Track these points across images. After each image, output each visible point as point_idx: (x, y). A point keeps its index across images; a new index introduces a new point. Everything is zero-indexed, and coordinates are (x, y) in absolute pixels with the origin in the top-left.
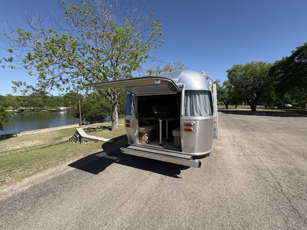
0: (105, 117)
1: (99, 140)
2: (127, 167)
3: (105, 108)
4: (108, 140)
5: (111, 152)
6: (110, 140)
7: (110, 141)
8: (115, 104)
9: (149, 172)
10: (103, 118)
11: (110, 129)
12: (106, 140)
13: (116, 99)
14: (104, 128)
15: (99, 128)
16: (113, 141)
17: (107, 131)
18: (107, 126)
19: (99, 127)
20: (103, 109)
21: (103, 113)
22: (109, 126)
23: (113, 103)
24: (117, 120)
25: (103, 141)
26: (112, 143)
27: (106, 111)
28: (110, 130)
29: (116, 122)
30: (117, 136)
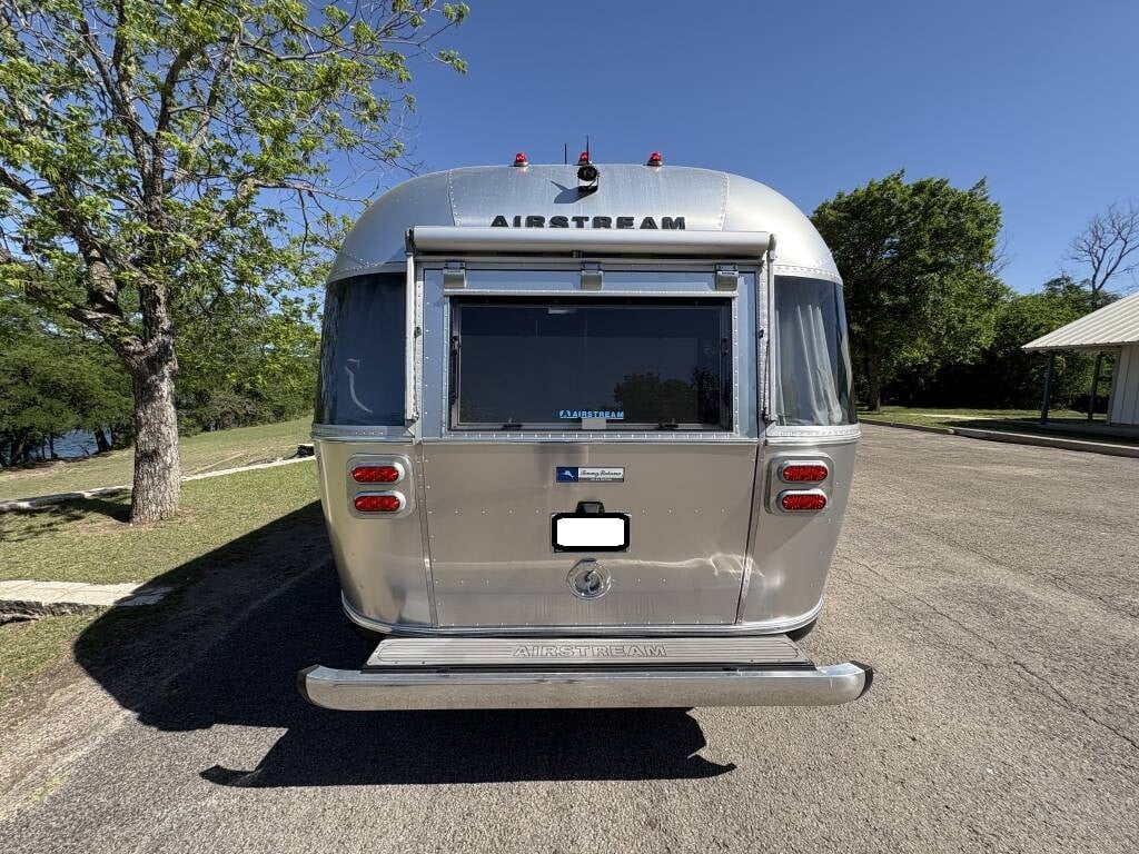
0: (53, 435)
1: (38, 605)
2: (364, 790)
3: (50, 389)
4: (126, 590)
5: (174, 684)
6: (137, 593)
7: (140, 601)
8: (155, 363)
9: (544, 786)
10: (34, 444)
11: (119, 509)
12: (107, 596)
13: (165, 333)
14: (70, 506)
15: (20, 511)
16: (167, 596)
17: (100, 527)
18: (87, 495)
19: (25, 505)
20: (34, 392)
21: (35, 418)
22: (102, 494)
23: (140, 353)
24: (171, 456)
25: (77, 608)
26: (157, 608)
27: (58, 405)
28: (123, 514)
29: (168, 468)
30: (192, 556)
